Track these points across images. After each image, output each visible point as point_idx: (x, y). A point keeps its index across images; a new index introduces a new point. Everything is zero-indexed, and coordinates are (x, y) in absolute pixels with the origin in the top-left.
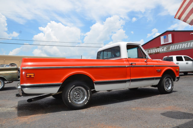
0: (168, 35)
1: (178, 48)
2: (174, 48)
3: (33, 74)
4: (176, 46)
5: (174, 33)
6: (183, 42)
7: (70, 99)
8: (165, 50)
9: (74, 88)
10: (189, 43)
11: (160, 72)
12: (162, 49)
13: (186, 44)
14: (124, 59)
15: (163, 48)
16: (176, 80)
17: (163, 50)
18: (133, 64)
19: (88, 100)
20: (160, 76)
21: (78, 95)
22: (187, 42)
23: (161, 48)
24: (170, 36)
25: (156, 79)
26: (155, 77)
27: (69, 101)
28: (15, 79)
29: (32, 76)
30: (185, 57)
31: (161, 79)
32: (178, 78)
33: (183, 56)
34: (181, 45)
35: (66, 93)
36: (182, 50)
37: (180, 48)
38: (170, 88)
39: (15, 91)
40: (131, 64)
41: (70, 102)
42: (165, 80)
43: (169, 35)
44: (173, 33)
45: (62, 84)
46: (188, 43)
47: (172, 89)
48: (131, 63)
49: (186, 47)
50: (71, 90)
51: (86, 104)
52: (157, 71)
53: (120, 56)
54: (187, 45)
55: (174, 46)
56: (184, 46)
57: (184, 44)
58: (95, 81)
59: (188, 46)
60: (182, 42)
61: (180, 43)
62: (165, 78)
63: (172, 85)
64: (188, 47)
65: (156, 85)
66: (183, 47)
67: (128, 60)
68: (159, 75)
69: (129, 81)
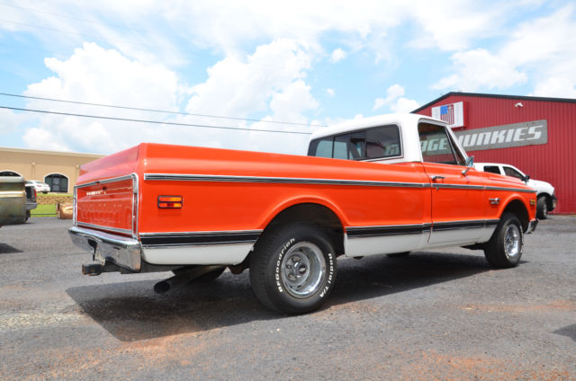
0: (452, 106)
1: (479, 143)
2: (469, 143)
3: (179, 199)
4: (475, 136)
5: (470, 100)
6: (495, 127)
7: (281, 281)
8: (441, 148)
9: (291, 245)
10: (511, 132)
11: (496, 206)
12: (434, 143)
13: (503, 132)
14: (413, 165)
15: (438, 142)
16: (529, 229)
17: (435, 148)
18: (438, 180)
19: (328, 284)
20: (496, 218)
21: (302, 270)
22: (504, 126)
23: (431, 142)
24: (459, 107)
25: (488, 224)
26: (486, 219)
27: (280, 288)
28: (15, 219)
29: (176, 205)
30: (505, 168)
31: (499, 225)
32: (534, 224)
33: (501, 166)
34: (488, 134)
35: (271, 261)
36: (491, 150)
37: (486, 142)
38: (515, 251)
39: (21, 257)
40: (434, 180)
41: (281, 291)
42: (506, 228)
43: (455, 105)
44: (467, 99)
45: (263, 233)
46: (508, 129)
47: (520, 254)
48: (433, 176)
49: (501, 141)
50: (285, 252)
51: (322, 295)
52: (491, 201)
53: (400, 155)
54: (506, 135)
55: (468, 137)
56: (498, 139)
57: (496, 133)
58: (347, 225)
59: (508, 140)
60: (492, 128)
61: (486, 129)
62: (507, 223)
63: (521, 244)
64: (515, 140)
65: (485, 243)
66: (493, 141)
67: (424, 168)
68: (494, 215)
69: (427, 228)
